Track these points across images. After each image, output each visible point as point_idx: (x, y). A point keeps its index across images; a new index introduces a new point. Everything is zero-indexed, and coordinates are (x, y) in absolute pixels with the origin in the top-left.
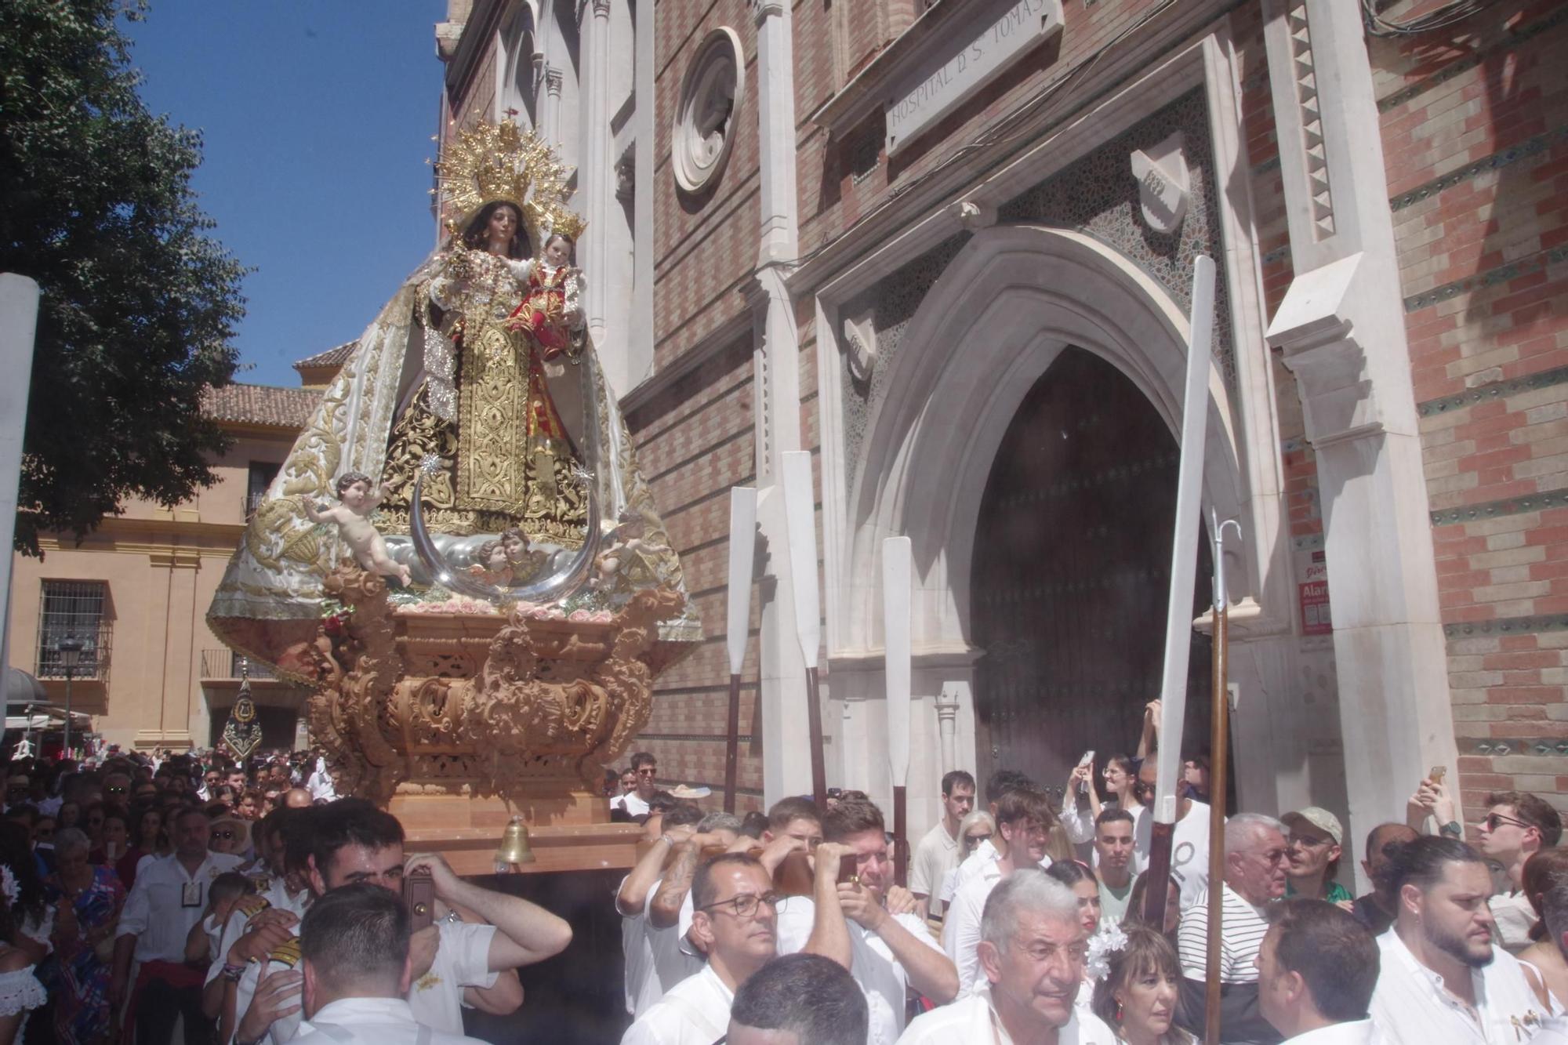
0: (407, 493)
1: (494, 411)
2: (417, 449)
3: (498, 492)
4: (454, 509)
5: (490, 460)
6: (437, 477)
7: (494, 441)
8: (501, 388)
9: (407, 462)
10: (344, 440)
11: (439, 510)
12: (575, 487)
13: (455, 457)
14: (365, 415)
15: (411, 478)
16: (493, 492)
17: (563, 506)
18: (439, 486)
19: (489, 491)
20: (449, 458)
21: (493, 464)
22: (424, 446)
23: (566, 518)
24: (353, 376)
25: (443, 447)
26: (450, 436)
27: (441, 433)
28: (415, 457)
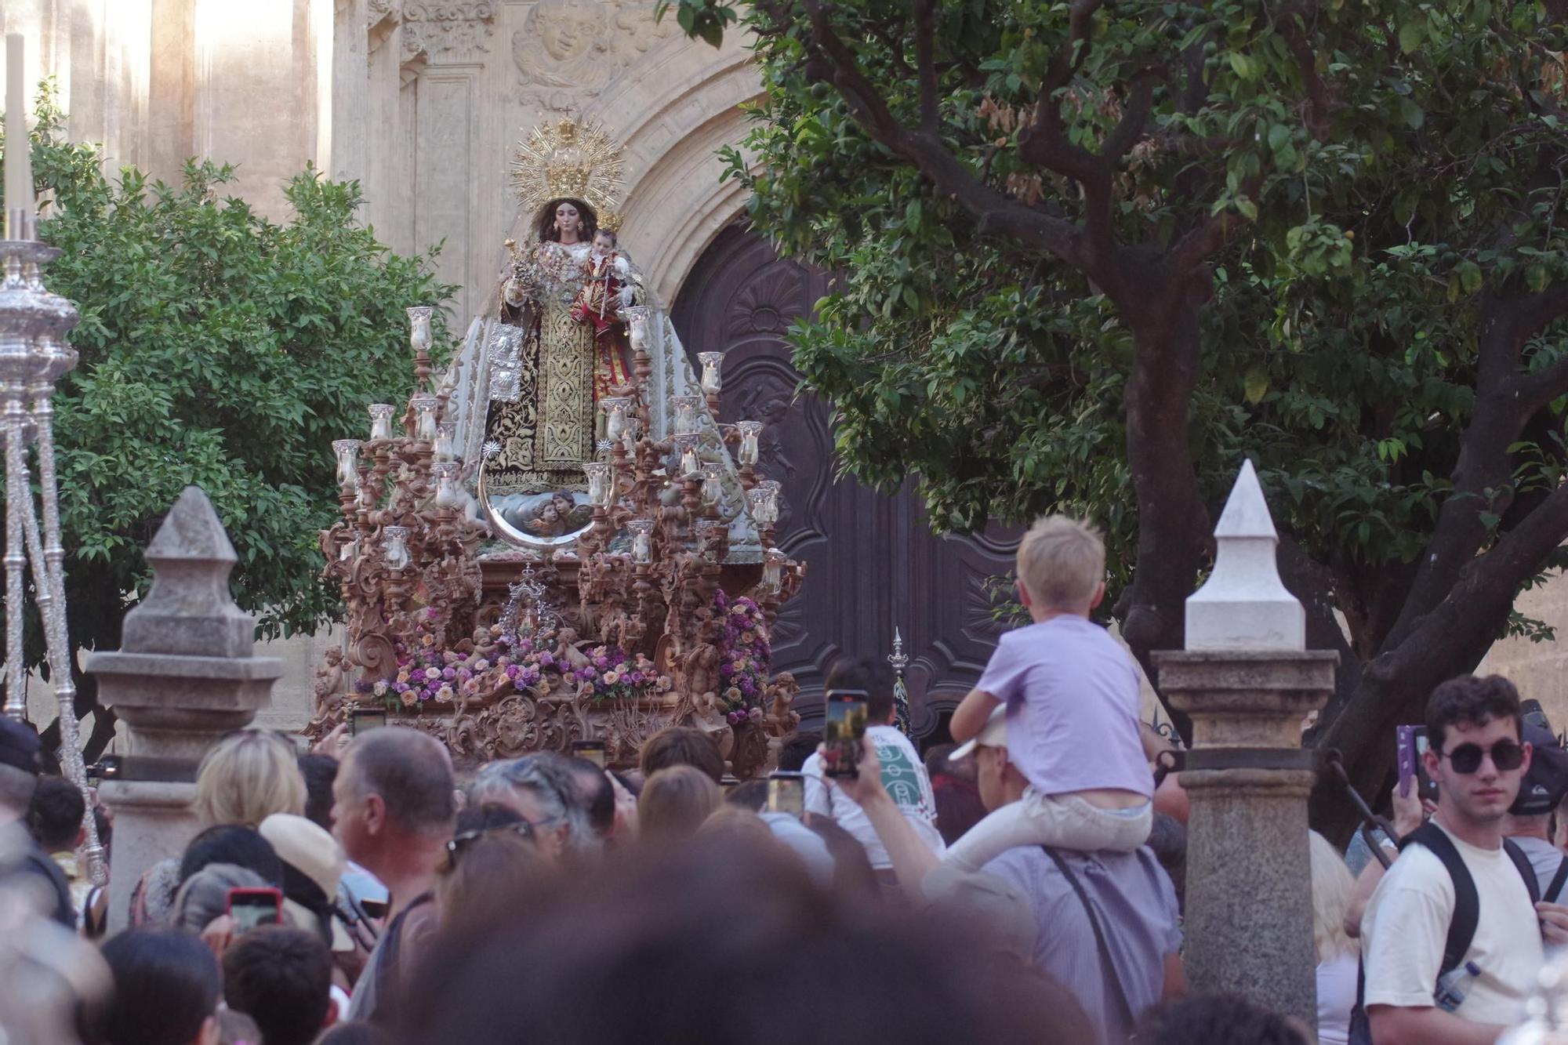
1: (565, 385)
2: (508, 422)
3: (566, 454)
4: (533, 471)
5: (560, 428)
6: (522, 444)
7: (564, 411)
8: (569, 364)
9: (501, 433)
10: (457, 419)
11: (523, 471)
13: (534, 427)
14: (471, 397)
15: (504, 446)
16: (563, 454)
18: (523, 452)
19: (560, 454)
20: (532, 428)
21: (563, 431)
22: (512, 419)
24: (462, 364)
25: (526, 420)
26: (531, 410)
27: (526, 407)
28: (507, 429)
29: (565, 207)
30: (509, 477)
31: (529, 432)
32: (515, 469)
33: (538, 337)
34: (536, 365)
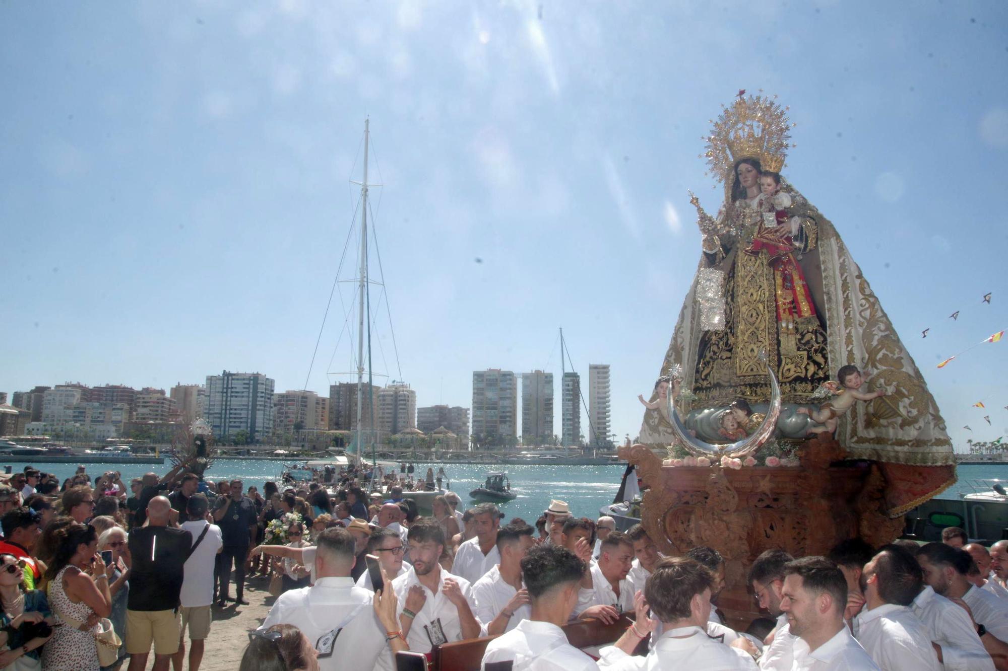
0: (710, 379)
1: (752, 312)
2: (714, 348)
3: (755, 370)
4: (731, 386)
5: (750, 348)
6: (724, 365)
7: (753, 333)
8: (755, 294)
9: (711, 358)
11: (724, 387)
12: (821, 352)
15: (712, 368)
16: (752, 370)
17: (812, 369)
18: (725, 371)
19: (749, 370)
20: (730, 350)
21: (752, 350)
22: (718, 345)
23: (816, 376)
25: (727, 344)
26: (730, 335)
27: (726, 334)
28: (715, 353)
29: (743, 167)
30: (715, 393)
31: (728, 354)
32: (718, 385)
33: (733, 277)
34: (732, 300)
